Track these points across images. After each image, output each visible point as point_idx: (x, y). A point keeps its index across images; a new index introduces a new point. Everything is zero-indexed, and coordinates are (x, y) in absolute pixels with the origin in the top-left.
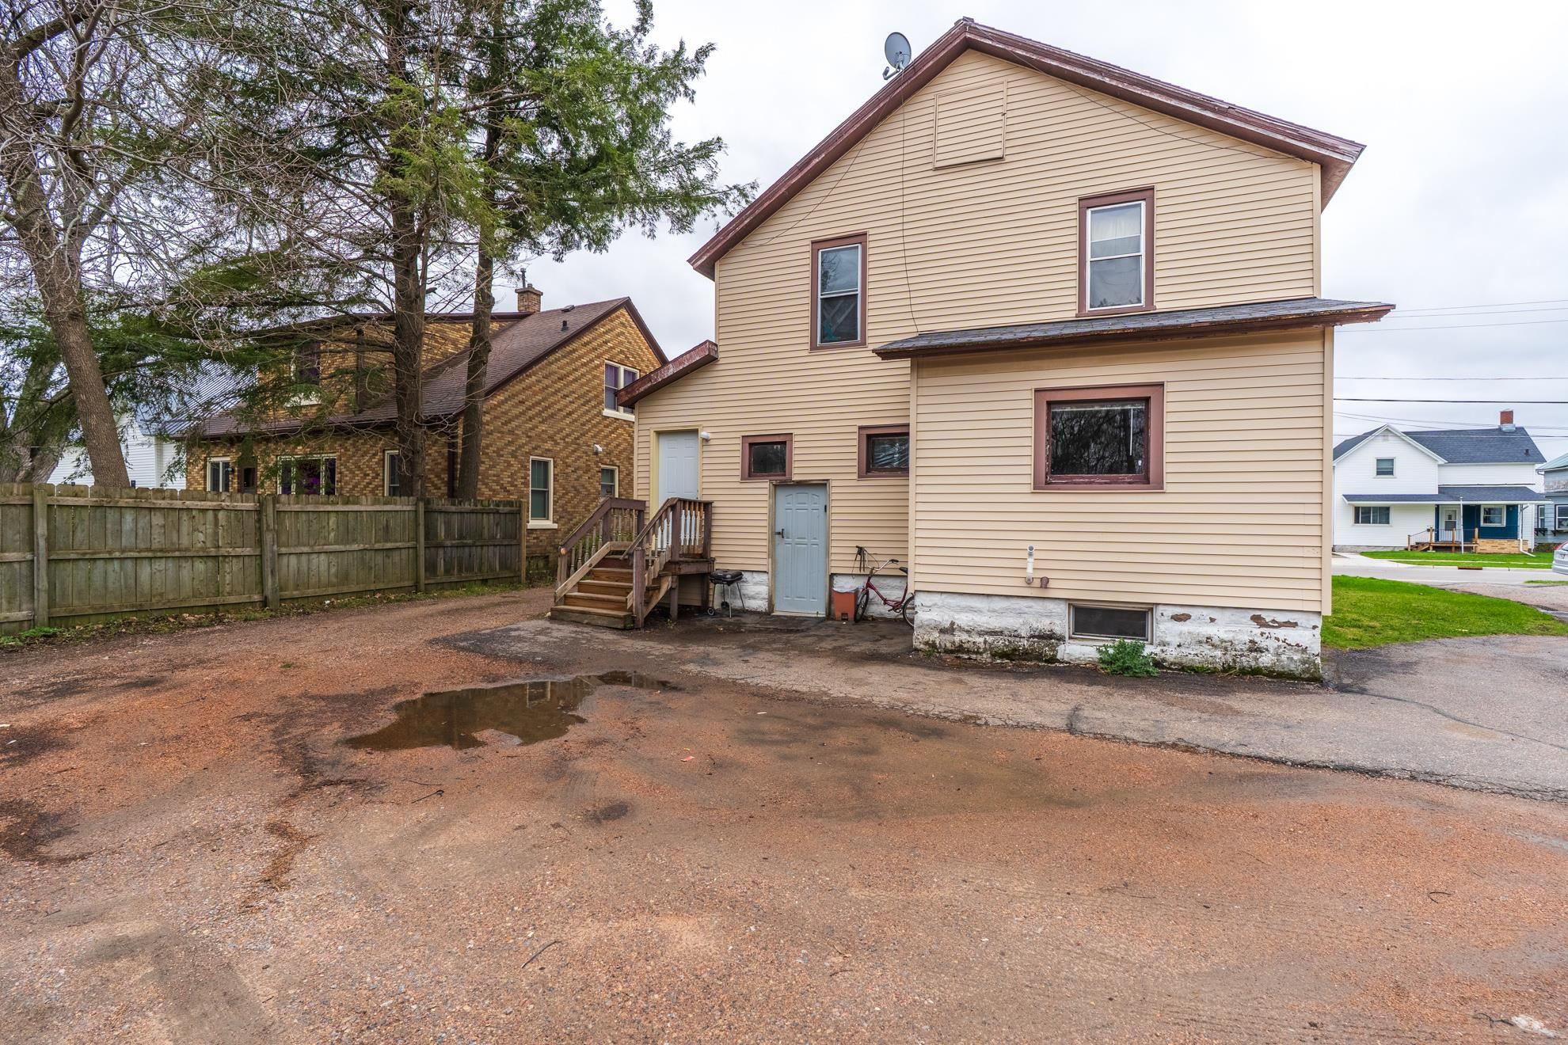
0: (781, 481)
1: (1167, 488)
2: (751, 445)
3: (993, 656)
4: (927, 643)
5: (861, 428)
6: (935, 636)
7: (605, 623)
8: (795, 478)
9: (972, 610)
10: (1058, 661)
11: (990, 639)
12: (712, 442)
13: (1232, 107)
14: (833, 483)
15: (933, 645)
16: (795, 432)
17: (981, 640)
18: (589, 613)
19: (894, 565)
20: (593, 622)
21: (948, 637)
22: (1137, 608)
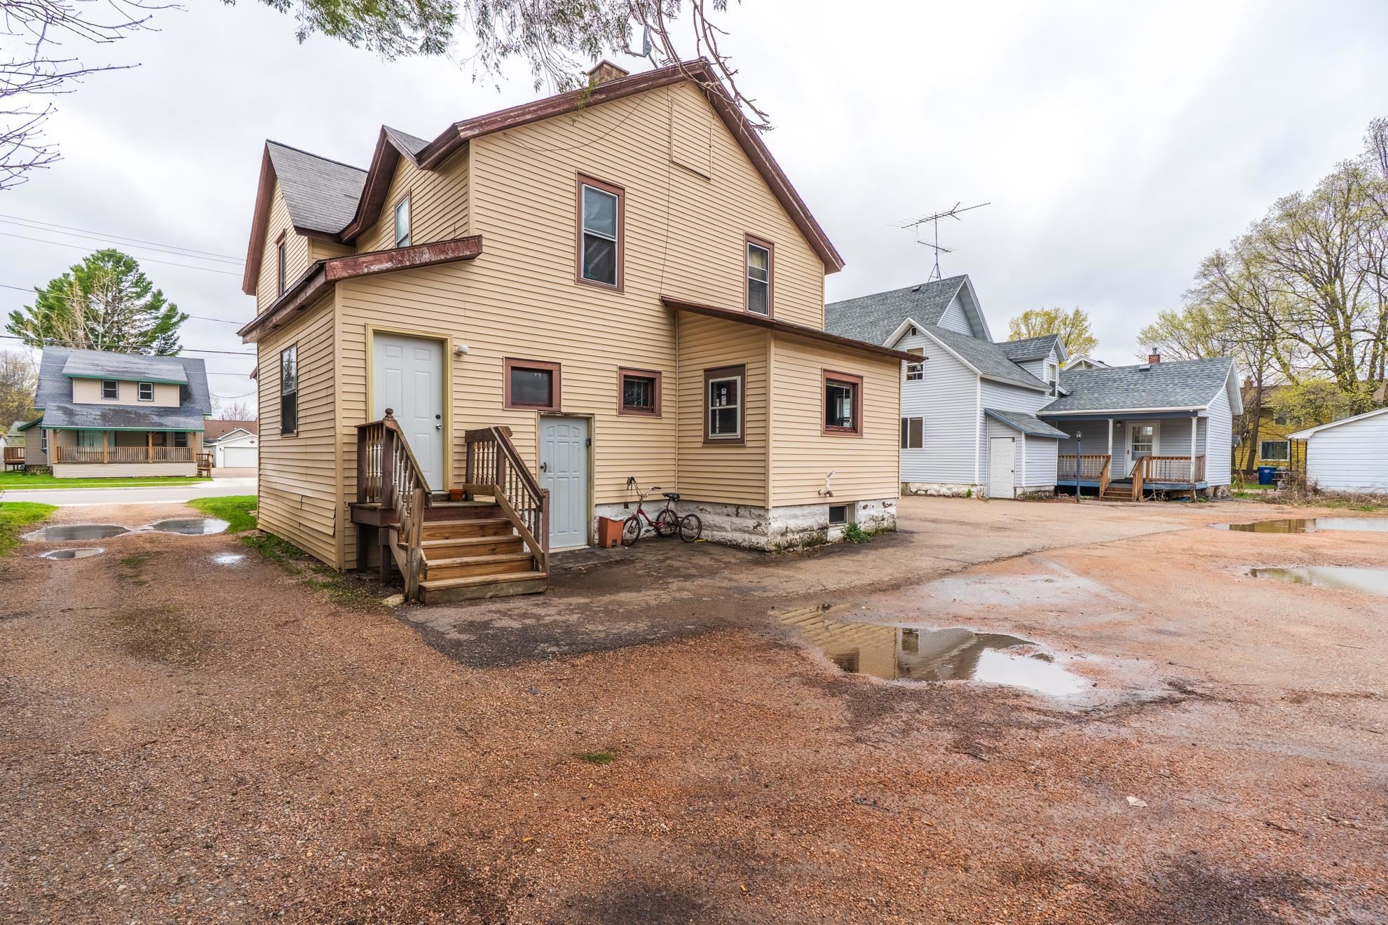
0: (550, 412)
1: (865, 436)
2: (513, 368)
3: (804, 546)
4: (776, 545)
5: (621, 368)
6: (779, 539)
7: (520, 590)
8: (564, 410)
9: (796, 517)
10: (828, 542)
11: (801, 535)
12: (465, 358)
13: (812, 217)
14: (597, 418)
15: (778, 545)
16: (563, 362)
17: (798, 537)
18: (495, 582)
19: (656, 492)
20: (503, 593)
21: (784, 538)
22: (840, 505)
